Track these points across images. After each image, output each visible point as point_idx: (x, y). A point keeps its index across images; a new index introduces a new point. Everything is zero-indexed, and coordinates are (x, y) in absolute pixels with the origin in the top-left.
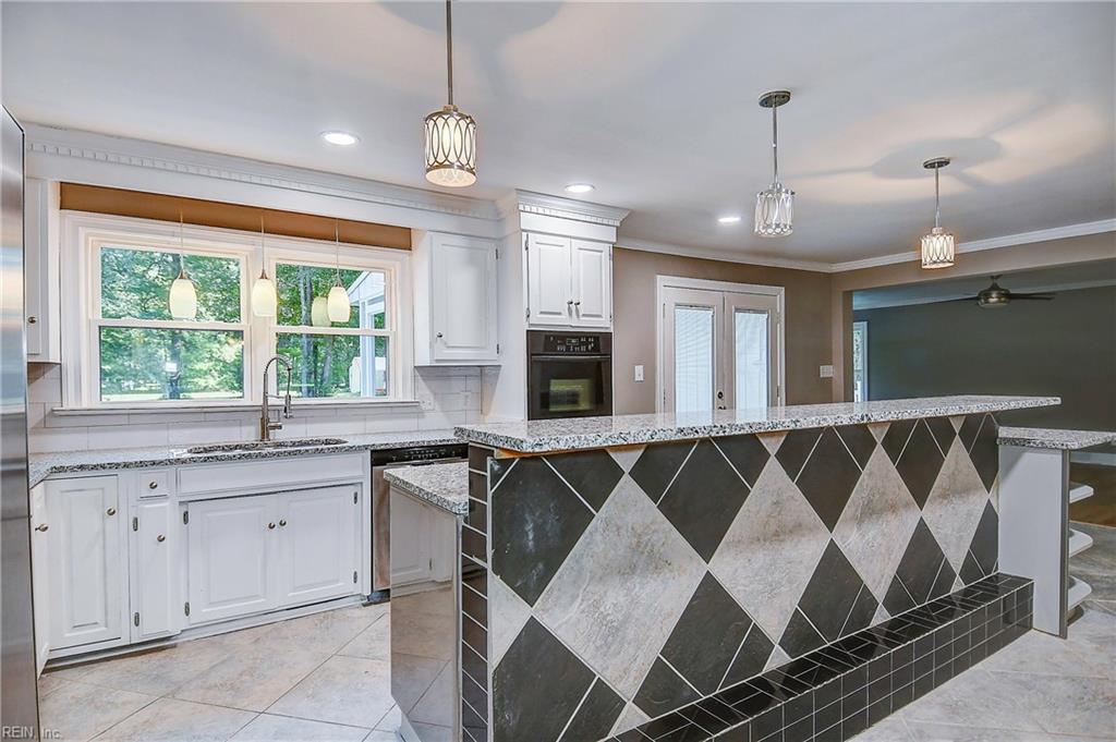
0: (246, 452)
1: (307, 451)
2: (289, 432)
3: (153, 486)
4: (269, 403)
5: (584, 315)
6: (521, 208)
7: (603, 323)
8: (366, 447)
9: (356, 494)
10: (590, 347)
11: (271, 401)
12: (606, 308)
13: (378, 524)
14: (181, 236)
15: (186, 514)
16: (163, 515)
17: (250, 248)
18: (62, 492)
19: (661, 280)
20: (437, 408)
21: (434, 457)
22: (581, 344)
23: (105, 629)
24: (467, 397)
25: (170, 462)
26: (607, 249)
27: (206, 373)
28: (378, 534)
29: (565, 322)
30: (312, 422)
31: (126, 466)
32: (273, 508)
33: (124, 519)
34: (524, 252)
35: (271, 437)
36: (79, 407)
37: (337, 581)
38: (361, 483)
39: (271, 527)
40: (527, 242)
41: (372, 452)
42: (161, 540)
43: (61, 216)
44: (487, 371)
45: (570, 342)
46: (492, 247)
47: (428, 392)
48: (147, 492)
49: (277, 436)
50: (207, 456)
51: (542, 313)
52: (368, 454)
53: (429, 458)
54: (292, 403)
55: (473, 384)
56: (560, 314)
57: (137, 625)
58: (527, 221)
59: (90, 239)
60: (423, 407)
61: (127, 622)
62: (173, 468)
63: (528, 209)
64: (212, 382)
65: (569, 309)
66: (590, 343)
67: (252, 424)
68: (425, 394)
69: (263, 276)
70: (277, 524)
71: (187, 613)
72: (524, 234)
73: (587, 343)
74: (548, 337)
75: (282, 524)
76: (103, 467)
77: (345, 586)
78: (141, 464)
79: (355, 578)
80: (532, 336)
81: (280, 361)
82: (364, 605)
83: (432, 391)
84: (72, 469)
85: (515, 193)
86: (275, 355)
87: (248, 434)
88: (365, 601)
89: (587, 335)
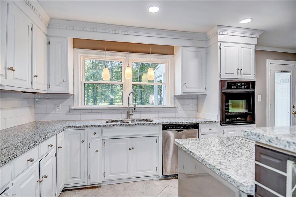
0: (122, 123)
1: (141, 124)
2: (135, 117)
3: (95, 134)
4: (130, 107)
5: (243, 74)
6: (218, 33)
7: (251, 77)
8: (160, 123)
9: (157, 140)
10: (246, 87)
11: (130, 106)
12: (253, 71)
13: (164, 151)
14: (105, 55)
15: (104, 143)
16: (97, 143)
17: (125, 58)
18: (69, 134)
19: (269, 61)
20: (182, 110)
21: (184, 128)
22: (242, 85)
23: (80, 179)
24: (192, 106)
25: (100, 126)
26: (254, 47)
27: (118, 99)
28: (164, 155)
29: (235, 77)
30: (142, 113)
31: (87, 127)
32: (130, 143)
33: (86, 144)
34: (219, 50)
35: (130, 118)
36: (78, 107)
37: (150, 170)
38: (159, 136)
39: (130, 149)
40: (220, 46)
41: (162, 125)
42: (97, 152)
43: (73, 50)
44: (200, 96)
45: (237, 85)
46: (204, 51)
47: (179, 104)
48: (93, 135)
49: (132, 117)
50: (110, 124)
51: (226, 73)
52: (161, 126)
53: (182, 128)
54: (136, 107)
55: (195, 101)
56: (233, 74)
57: (89, 179)
58: (220, 37)
59: (82, 57)
60: (178, 109)
61: (86, 177)
62: (101, 128)
63: (221, 33)
64: (119, 101)
65: (237, 72)
66: (246, 85)
67: (124, 113)
68: (178, 104)
69: (128, 66)
70: (132, 148)
71: (104, 176)
72: (219, 43)
73: (245, 85)
74: (228, 83)
75: (133, 149)
76: (80, 127)
77: (153, 172)
78: (91, 126)
79: (157, 170)
80: (222, 83)
81: (133, 94)
82: (160, 180)
83: (180, 104)
84: (72, 127)
85: (216, 27)
86: (131, 91)
87: (124, 117)
88: (160, 178)
89: (245, 82)
